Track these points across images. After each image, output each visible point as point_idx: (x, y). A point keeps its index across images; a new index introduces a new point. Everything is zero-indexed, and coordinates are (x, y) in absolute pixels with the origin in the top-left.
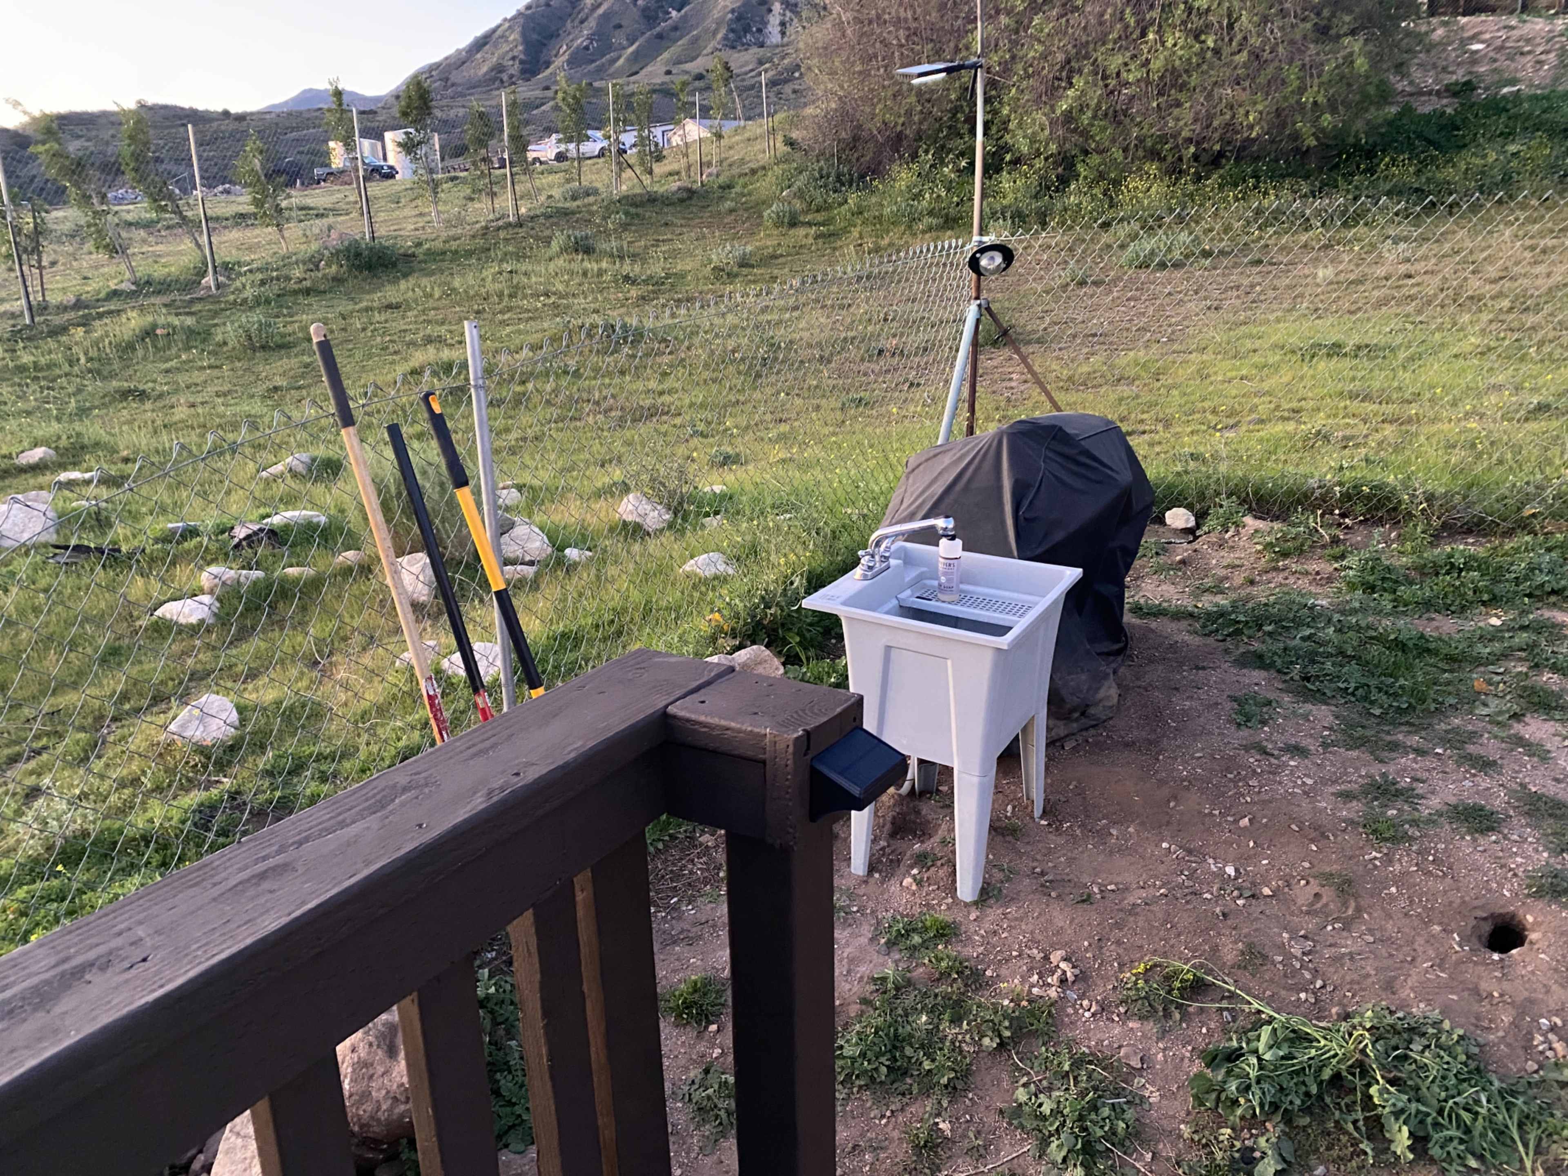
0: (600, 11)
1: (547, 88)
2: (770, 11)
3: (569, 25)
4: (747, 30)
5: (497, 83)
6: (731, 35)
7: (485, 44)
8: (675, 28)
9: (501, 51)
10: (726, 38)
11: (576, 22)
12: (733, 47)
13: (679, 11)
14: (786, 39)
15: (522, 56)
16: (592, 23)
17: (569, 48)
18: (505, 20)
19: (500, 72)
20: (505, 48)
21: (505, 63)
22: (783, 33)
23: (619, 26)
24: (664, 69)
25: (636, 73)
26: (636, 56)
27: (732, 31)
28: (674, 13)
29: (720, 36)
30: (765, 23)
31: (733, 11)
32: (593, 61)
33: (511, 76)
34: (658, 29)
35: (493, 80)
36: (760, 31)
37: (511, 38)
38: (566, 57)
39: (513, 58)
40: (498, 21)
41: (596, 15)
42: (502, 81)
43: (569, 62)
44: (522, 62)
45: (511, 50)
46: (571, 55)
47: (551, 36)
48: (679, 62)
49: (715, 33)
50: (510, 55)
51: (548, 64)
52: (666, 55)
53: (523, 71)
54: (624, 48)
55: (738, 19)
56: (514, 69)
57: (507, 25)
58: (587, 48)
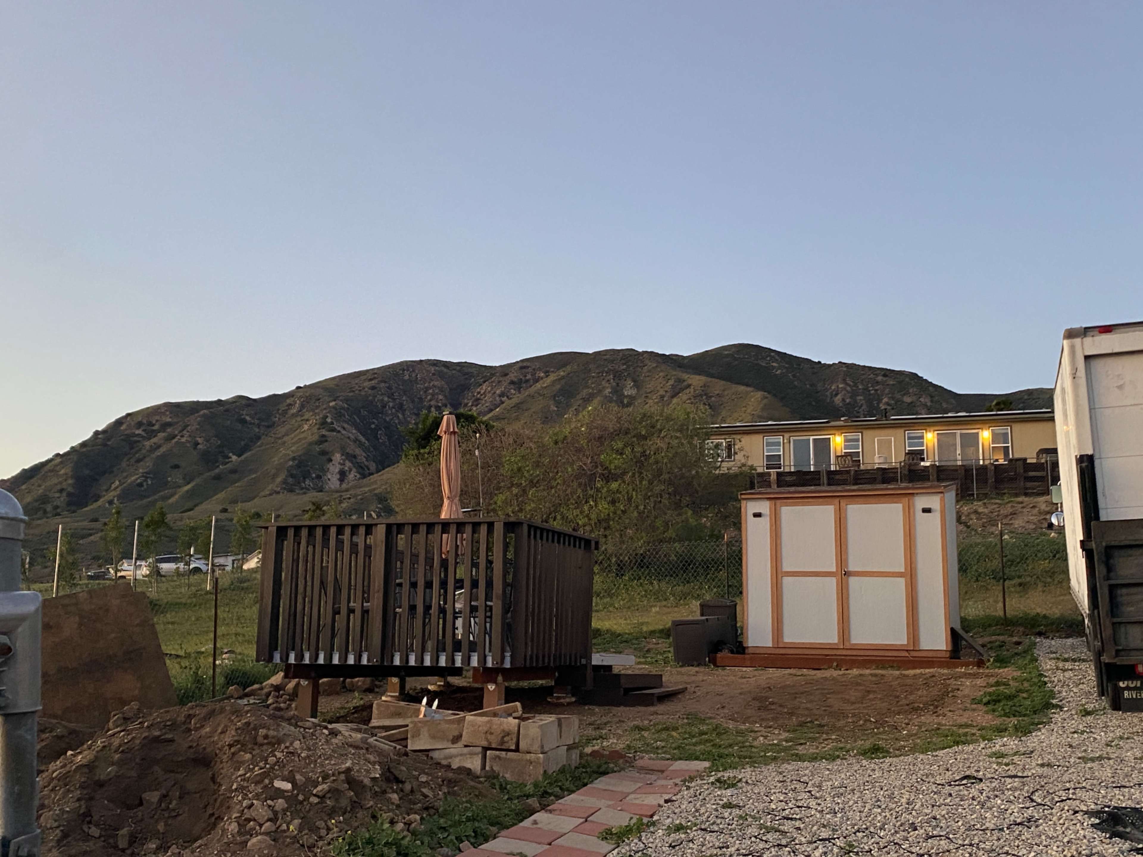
0: (158, 453)
1: (96, 520)
2: (330, 460)
3: (124, 464)
4: (306, 475)
5: (40, 514)
6: (290, 480)
7: (32, 477)
8: (234, 471)
9: (48, 483)
10: (285, 482)
11: (133, 461)
12: (291, 491)
13: (239, 456)
14: (344, 486)
15: (70, 489)
16: (148, 464)
17: (121, 484)
18: (58, 455)
19: (44, 503)
20: (55, 481)
21: (51, 495)
22: (341, 480)
23: (177, 467)
24: (221, 507)
25: (191, 510)
26: (190, 495)
27: (292, 476)
28: (234, 458)
29: (279, 480)
30: (325, 471)
31: (294, 459)
32: (146, 497)
33: (56, 507)
34: (217, 471)
35: (38, 510)
36: (319, 477)
37: (62, 472)
38: (118, 492)
39: (61, 491)
40: (50, 456)
41: (154, 456)
42: (45, 512)
43: (119, 497)
44: (69, 495)
45: (60, 483)
46: (123, 490)
47: (104, 473)
48: (235, 502)
49: (274, 477)
50: (59, 487)
51: (97, 498)
52: (221, 495)
53: (69, 504)
54: (180, 487)
55: (298, 466)
56: (61, 500)
57: (59, 460)
58: (140, 485)
